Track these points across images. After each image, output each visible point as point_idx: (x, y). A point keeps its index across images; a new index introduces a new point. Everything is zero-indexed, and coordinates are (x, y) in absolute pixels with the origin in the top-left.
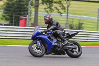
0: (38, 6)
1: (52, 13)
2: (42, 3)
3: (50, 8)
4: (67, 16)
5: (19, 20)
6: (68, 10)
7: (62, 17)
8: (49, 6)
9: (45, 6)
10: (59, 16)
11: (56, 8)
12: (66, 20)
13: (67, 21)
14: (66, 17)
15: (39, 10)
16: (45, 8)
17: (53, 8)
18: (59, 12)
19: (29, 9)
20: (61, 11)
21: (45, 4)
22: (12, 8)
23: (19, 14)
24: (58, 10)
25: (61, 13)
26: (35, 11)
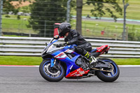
0: (81, 7)
1: (102, 18)
2: (87, 3)
3: (99, 9)
4: (125, 21)
5: (53, 28)
6: (125, 13)
7: (117, 22)
8: (97, 7)
9: (92, 7)
10: (114, 22)
11: (108, 10)
12: (122, 27)
13: (124, 29)
14: (123, 23)
15: (83, 12)
16: (92, 11)
17: (104, 9)
18: (112, 16)
19: (68, 11)
20: (115, 14)
21: (91, 4)
22: (43, 10)
23: (53, 19)
24: (111, 13)
25: (115, 17)
26: (77, 15)
